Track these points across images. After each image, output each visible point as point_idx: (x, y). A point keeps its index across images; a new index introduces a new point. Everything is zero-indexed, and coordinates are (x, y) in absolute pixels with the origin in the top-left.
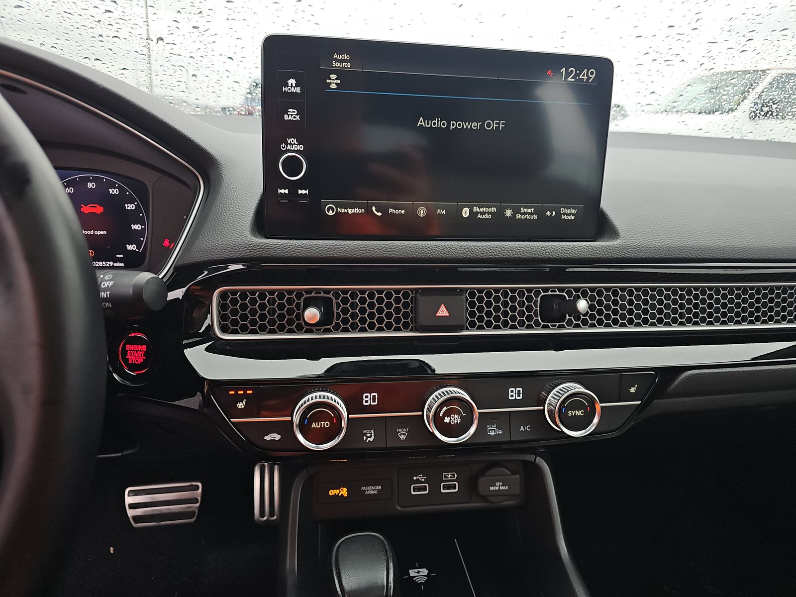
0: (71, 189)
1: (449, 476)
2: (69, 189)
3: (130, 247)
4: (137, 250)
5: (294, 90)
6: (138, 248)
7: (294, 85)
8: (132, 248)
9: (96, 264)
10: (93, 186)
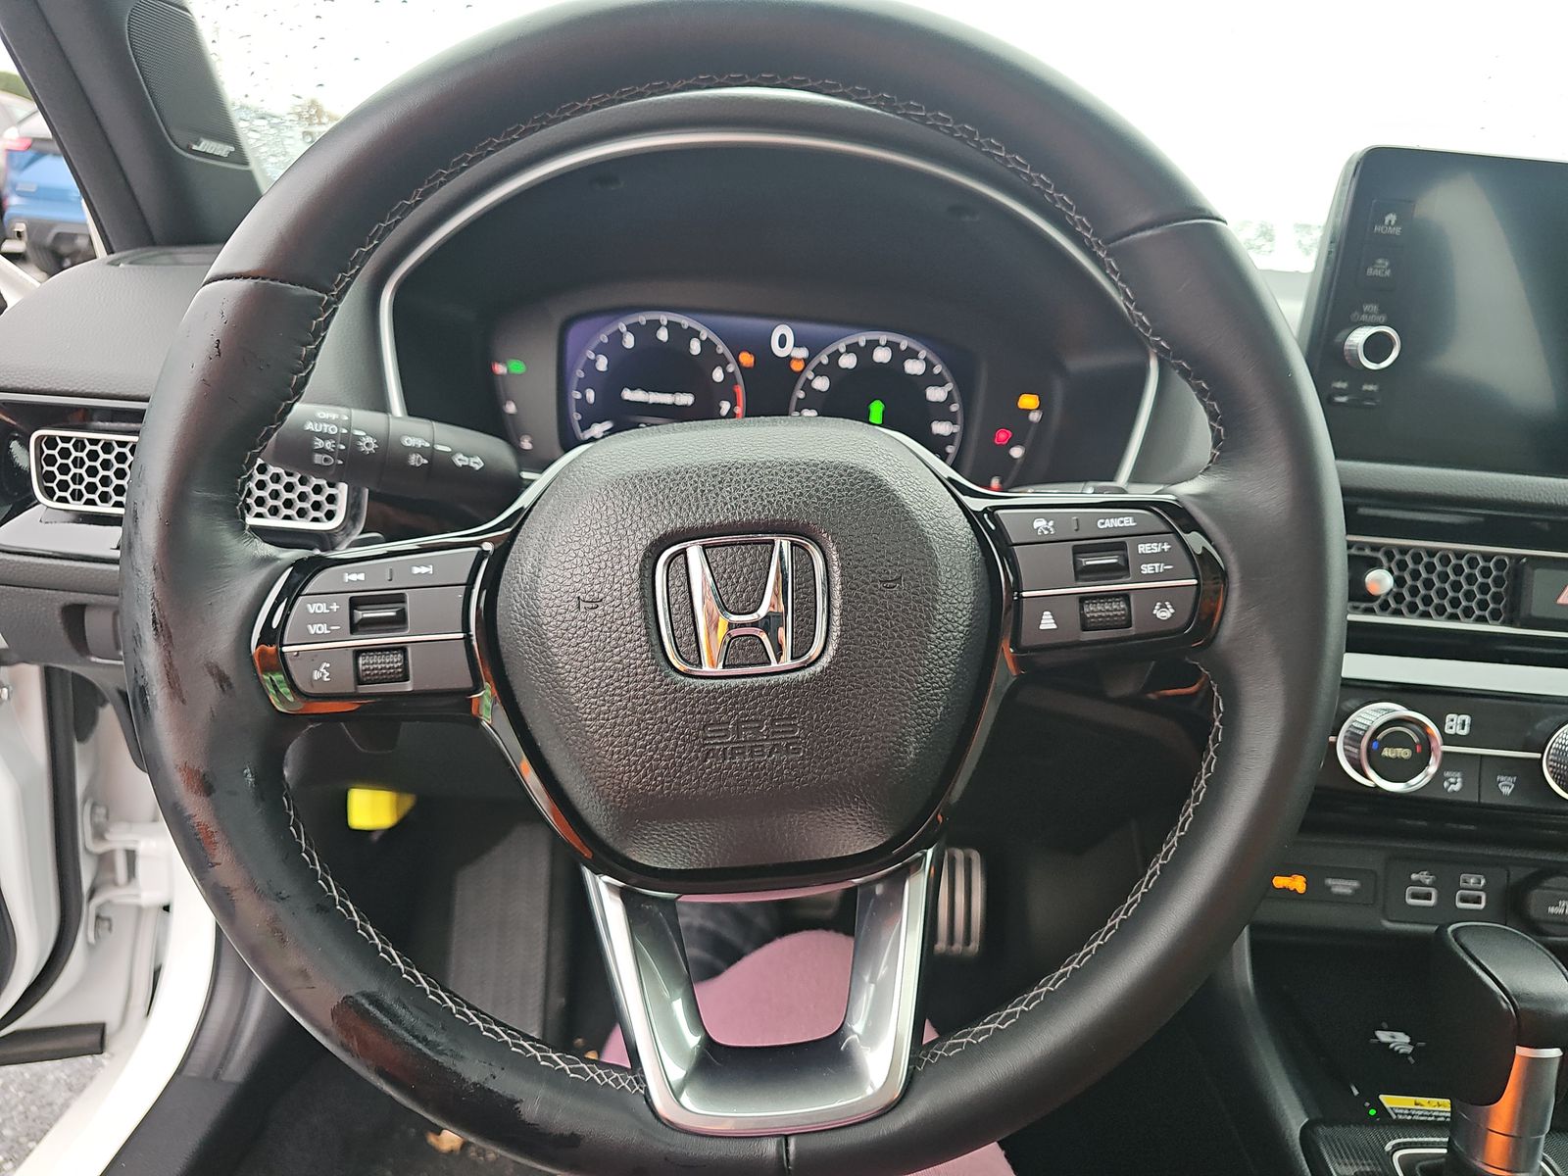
1: (1472, 881)
5: (1391, 230)
7: (1393, 223)
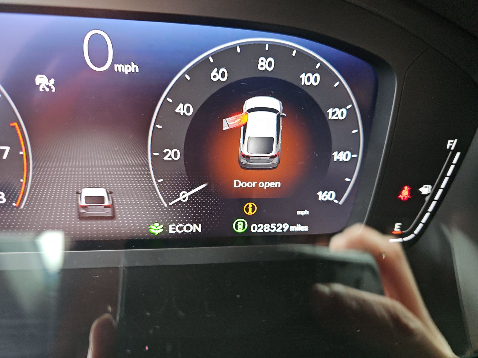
0: (223, 73)
2: (218, 72)
3: (323, 196)
4: (336, 201)
6: (338, 198)
8: (328, 197)
9: (258, 228)
10: (270, 66)
